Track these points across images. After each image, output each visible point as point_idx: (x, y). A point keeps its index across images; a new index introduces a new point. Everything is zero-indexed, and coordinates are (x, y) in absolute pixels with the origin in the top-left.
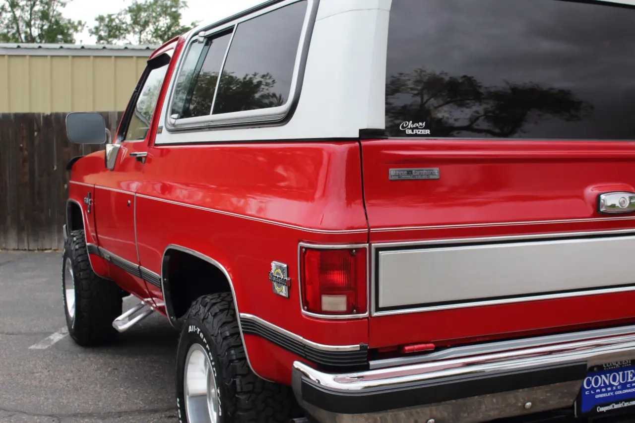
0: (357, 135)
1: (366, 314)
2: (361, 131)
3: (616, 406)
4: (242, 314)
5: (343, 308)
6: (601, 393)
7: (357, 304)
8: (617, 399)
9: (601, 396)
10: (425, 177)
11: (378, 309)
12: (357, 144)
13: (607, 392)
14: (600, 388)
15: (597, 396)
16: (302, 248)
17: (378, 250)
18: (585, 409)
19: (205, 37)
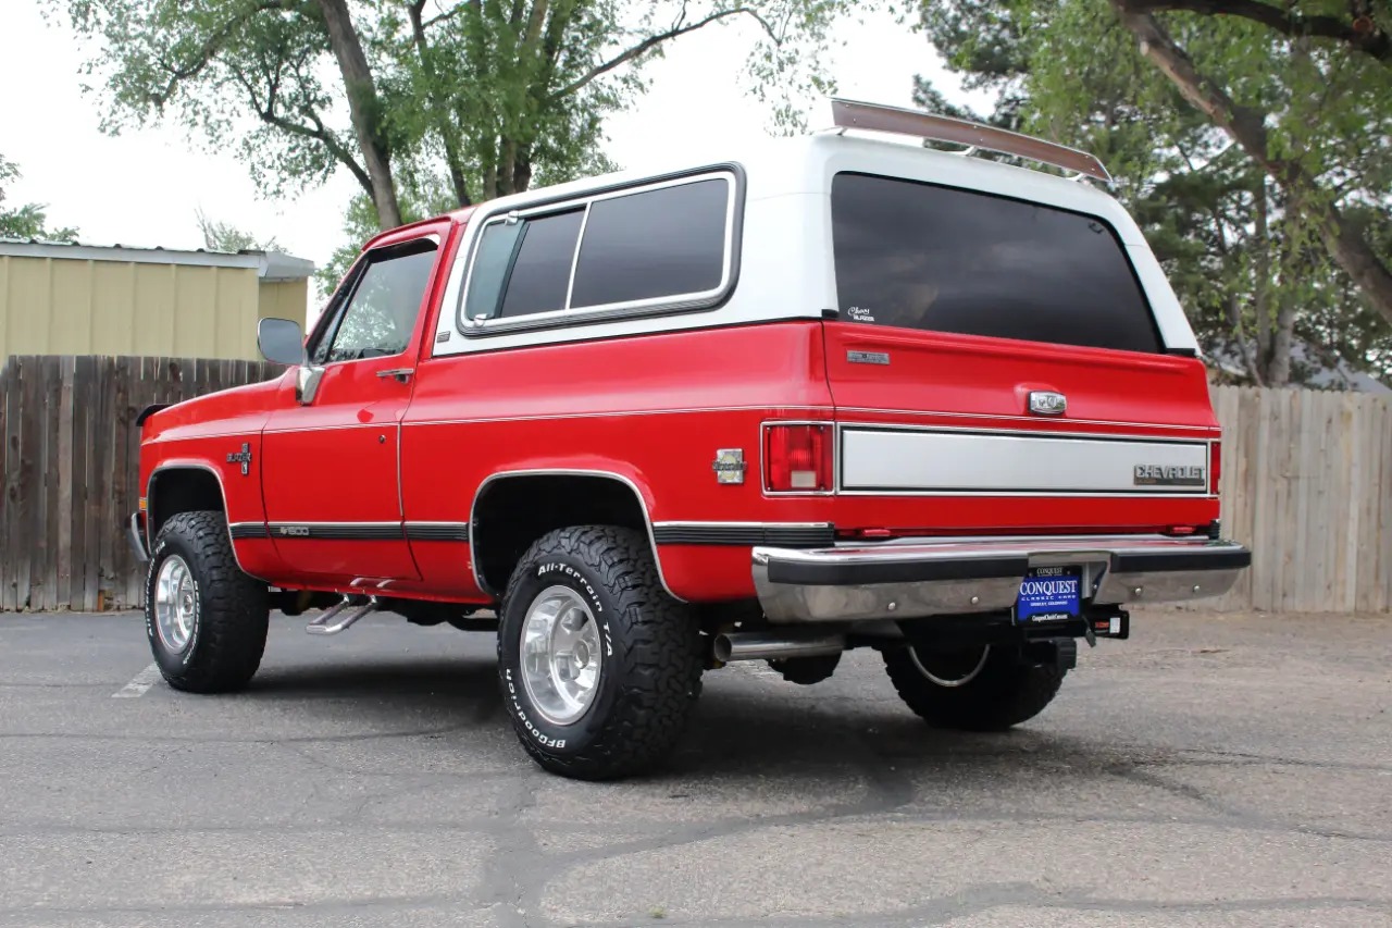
0: (819, 315)
1: (832, 493)
2: (824, 312)
3: (1050, 618)
4: (656, 524)
5: (813, 485)
6: (1036, 601)
7: (824, 482)
8: (1051, 611)
9: (1038, 604)
10: (877, 362)
11: (842, 488)
12: (819, 324)
13: (1040, 601)
14: (1034, 595)
15: (1033, 604)
16: (765, 427)
17: (843, 428)
18: (1022, 617)
19: (519, 218)
